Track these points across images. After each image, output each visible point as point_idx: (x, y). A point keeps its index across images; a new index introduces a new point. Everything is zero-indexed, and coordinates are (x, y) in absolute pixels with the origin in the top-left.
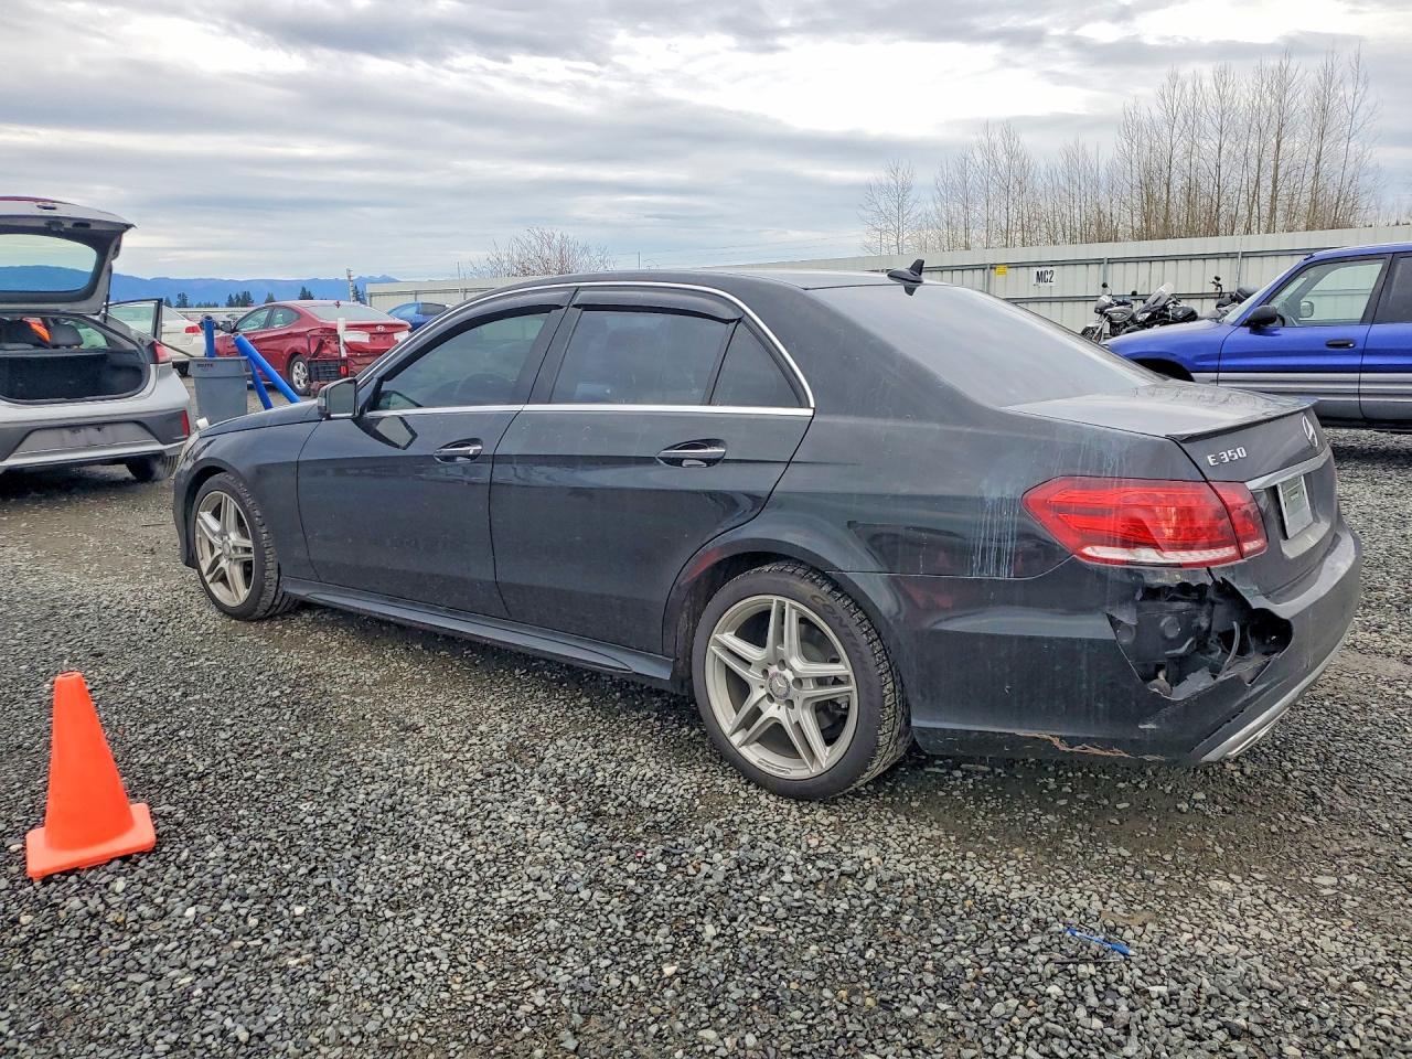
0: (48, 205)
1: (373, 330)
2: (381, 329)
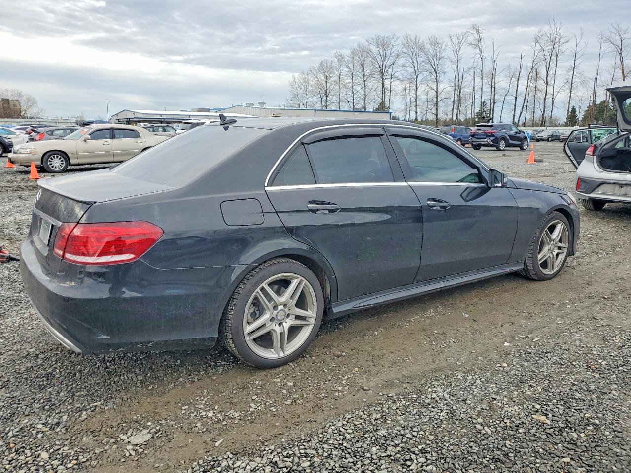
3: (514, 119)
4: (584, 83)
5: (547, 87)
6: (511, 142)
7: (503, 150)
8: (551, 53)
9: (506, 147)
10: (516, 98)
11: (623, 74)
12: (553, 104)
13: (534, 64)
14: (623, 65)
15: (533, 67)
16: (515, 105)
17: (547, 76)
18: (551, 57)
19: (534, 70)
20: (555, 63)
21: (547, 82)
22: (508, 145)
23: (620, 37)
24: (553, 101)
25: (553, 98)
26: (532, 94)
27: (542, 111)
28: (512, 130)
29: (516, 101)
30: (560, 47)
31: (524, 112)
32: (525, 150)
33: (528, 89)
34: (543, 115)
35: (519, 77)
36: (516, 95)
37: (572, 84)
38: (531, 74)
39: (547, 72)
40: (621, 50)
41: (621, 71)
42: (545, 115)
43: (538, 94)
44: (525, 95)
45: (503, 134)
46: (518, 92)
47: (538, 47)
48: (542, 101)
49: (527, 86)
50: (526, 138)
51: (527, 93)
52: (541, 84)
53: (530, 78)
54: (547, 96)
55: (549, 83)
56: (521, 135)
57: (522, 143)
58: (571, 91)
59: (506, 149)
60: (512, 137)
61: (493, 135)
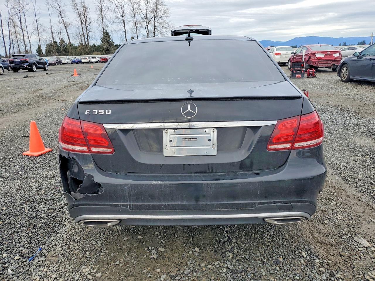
0: (191, 26)
1: (326, 53)
2: (329, 53)
3: (6, 52)
4: (44, 30)
5: (23, 32)
6: (38, 66)
7: (36, 71)
8: (20, 10)
9: (36, 69)
10: (3, 38)
11: (65, 27)
12: (30, 42)
13: (10, 17)
14: (63, 21)
15: (9, 18)
16: (4, 43)
17: (21, 25)
18: (20, 12)
19: (11, 21)
20: (24, 16)
21: (22, 28)
22: (37, 68)
23: (58, 5)
24: (30, 41)
25: (29, 39)
26: (14, 36)
27: (24, 47)
28: (36, 58)
29: (4, 40)
30: (25, 7)
31: (12, 48)
32: (47, 70)
33: (10, 33)
34: (25, 49)
35: (2, 24)
36: (3, 36)
37: (38, 31)
38: (9, 23)
39: (20, 22)
40: (60, 12)
41: (63, 25)
42: (27, 49)
43: (18, 36)
44: (10, 37)
45: (32, 61)
46: (4, 35)
47: (9, 5)
48: (22, 41)
49: (9, 31)
50: (46, 63)
51: (11, 35)
52: (18, 30)
53: (10, 25)
54: (25, 38)
55: (24, 29)
56: (42, 61)
57: (45, 66)
58: (39, 35)
59: (37, 70)
60: (38, 63)
61: (27, 62)
